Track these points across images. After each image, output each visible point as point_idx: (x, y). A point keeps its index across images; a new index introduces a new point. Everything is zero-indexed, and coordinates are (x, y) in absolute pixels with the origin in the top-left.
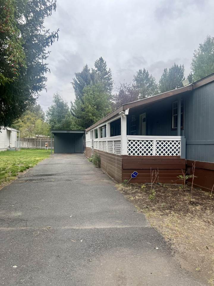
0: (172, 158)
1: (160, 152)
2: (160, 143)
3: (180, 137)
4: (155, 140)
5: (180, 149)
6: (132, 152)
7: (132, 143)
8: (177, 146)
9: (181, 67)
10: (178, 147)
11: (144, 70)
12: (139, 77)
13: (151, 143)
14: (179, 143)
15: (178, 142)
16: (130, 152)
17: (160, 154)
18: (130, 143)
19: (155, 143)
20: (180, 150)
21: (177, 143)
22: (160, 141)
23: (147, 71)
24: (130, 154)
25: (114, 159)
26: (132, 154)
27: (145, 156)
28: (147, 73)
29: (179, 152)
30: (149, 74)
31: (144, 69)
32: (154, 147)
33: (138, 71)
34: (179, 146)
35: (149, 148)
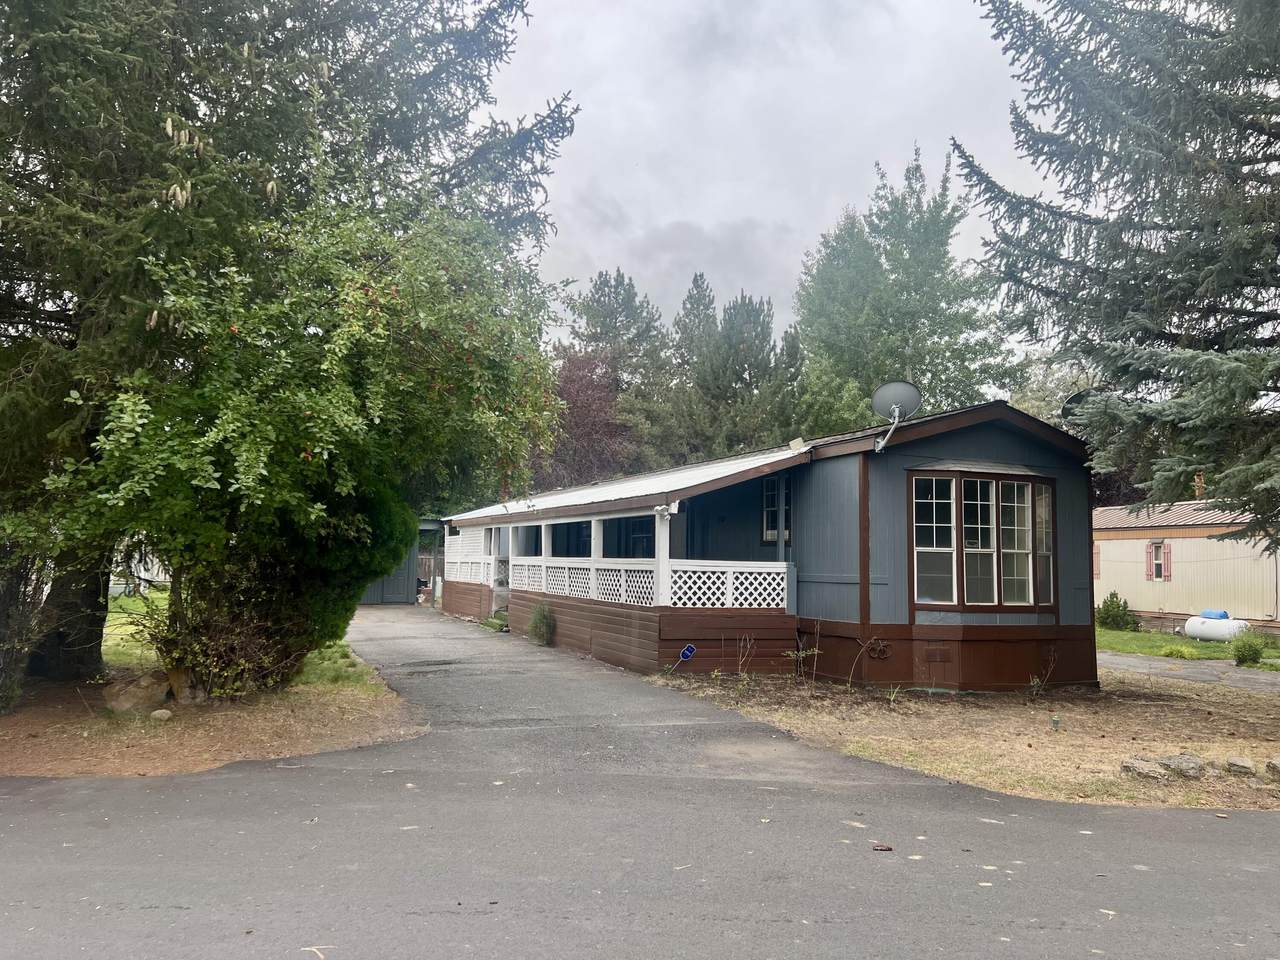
0: (767, 613)
1: (741, 599)
2: (742, 578)
3: (784, 564)
4: (730, 571)
5: (785, 591)
6: (680, 599)
7: (680, 577)
8: (779, 584)
9: (761, 303)
10: (781, 587)
11: (620, 277)
12: (598, 301)
13: (723, 578)
14: (782, 579)
15: (781, 576)
16: (675, 599)
17: (741, 604)
18: (676, 577)
19: (730, 578)
20: (784, 595)
21: (778, 579)
22: (742, 574)
23: (630, 279)
24: (675, 604)
25: (629, 616)
26: (680, 605)
27: (708, 609)
28: (631, 285)
29: (782, 600)
30: (636, 290)
31: (618, 270)
32: (729, 588)
33: (595, 277)
34: (784, 584)
35: (718, 588)
